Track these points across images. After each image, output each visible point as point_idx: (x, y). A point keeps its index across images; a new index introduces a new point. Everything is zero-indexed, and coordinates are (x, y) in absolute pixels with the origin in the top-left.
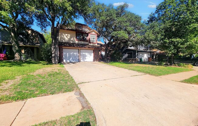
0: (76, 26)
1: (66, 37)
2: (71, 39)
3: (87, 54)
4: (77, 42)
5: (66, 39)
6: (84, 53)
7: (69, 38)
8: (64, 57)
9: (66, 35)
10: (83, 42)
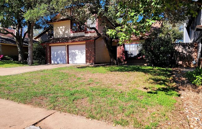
0: (71, 12)
1: (61, 30)
2: (66, 32)
3: (77, 52)
4: (72, 35)
5: (61, 33)
6: (73, 51)
7: (63, 31)
8: (52, 57)
9: (61, 27)
10: (79, 34)
